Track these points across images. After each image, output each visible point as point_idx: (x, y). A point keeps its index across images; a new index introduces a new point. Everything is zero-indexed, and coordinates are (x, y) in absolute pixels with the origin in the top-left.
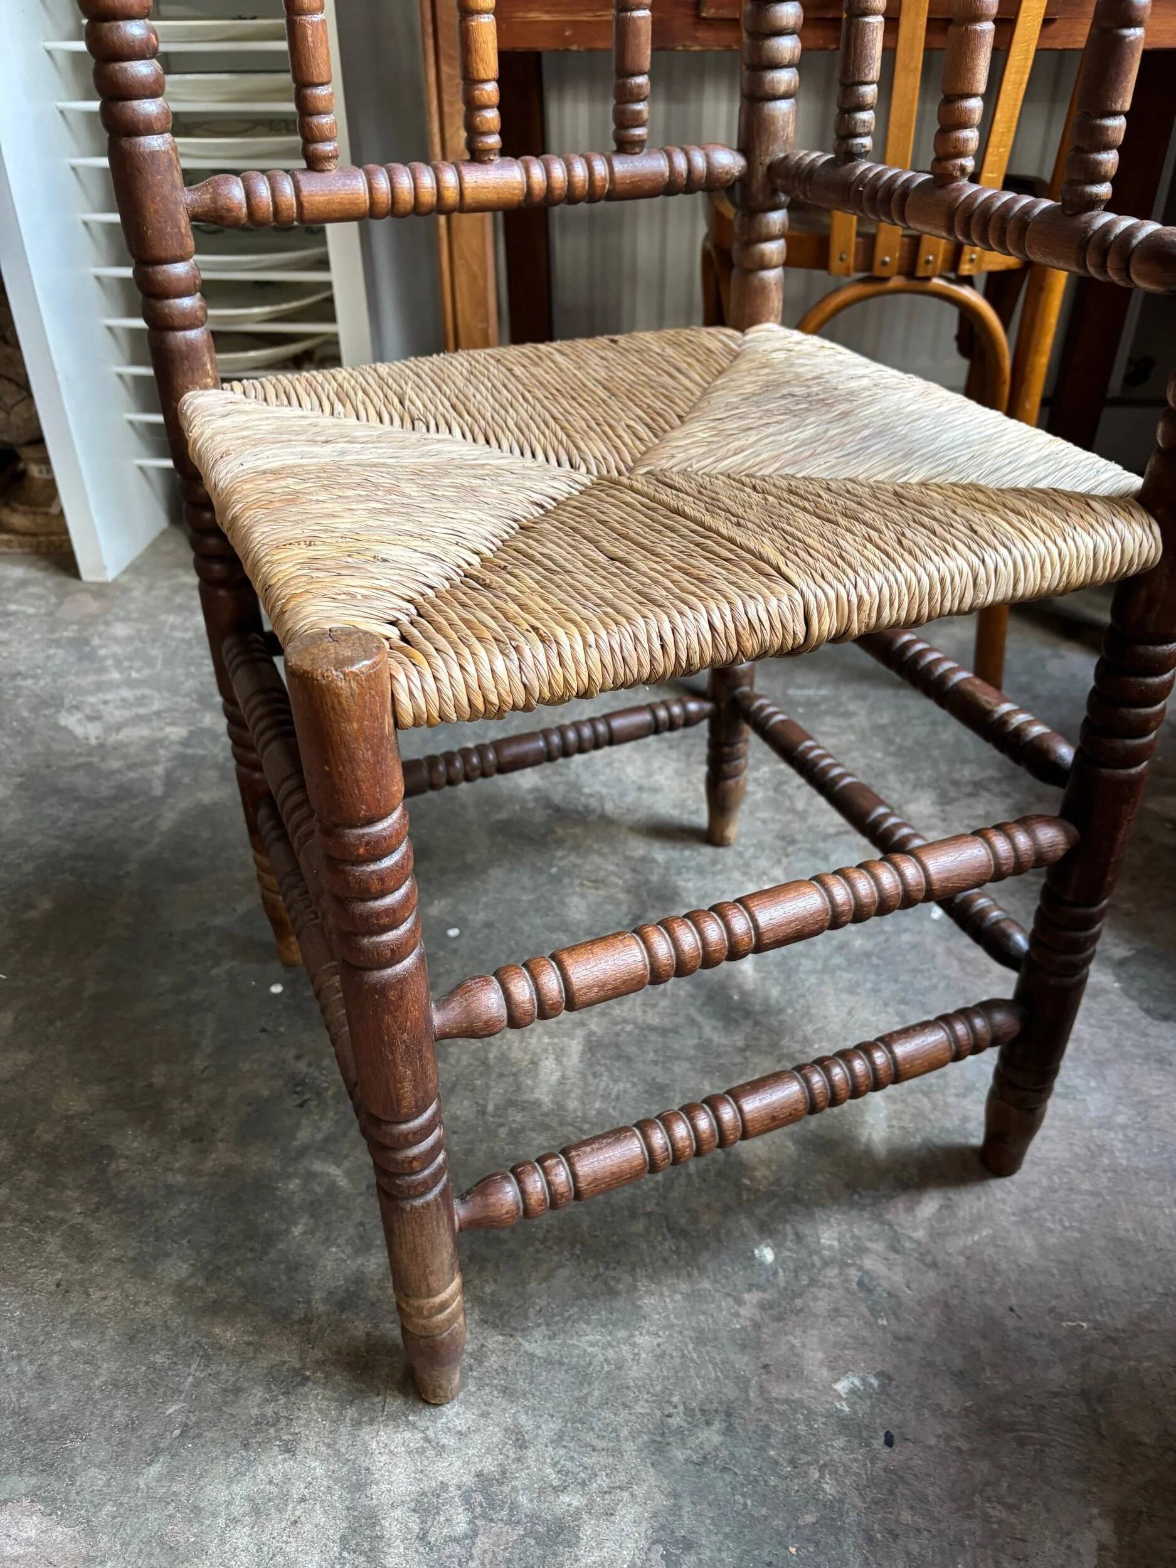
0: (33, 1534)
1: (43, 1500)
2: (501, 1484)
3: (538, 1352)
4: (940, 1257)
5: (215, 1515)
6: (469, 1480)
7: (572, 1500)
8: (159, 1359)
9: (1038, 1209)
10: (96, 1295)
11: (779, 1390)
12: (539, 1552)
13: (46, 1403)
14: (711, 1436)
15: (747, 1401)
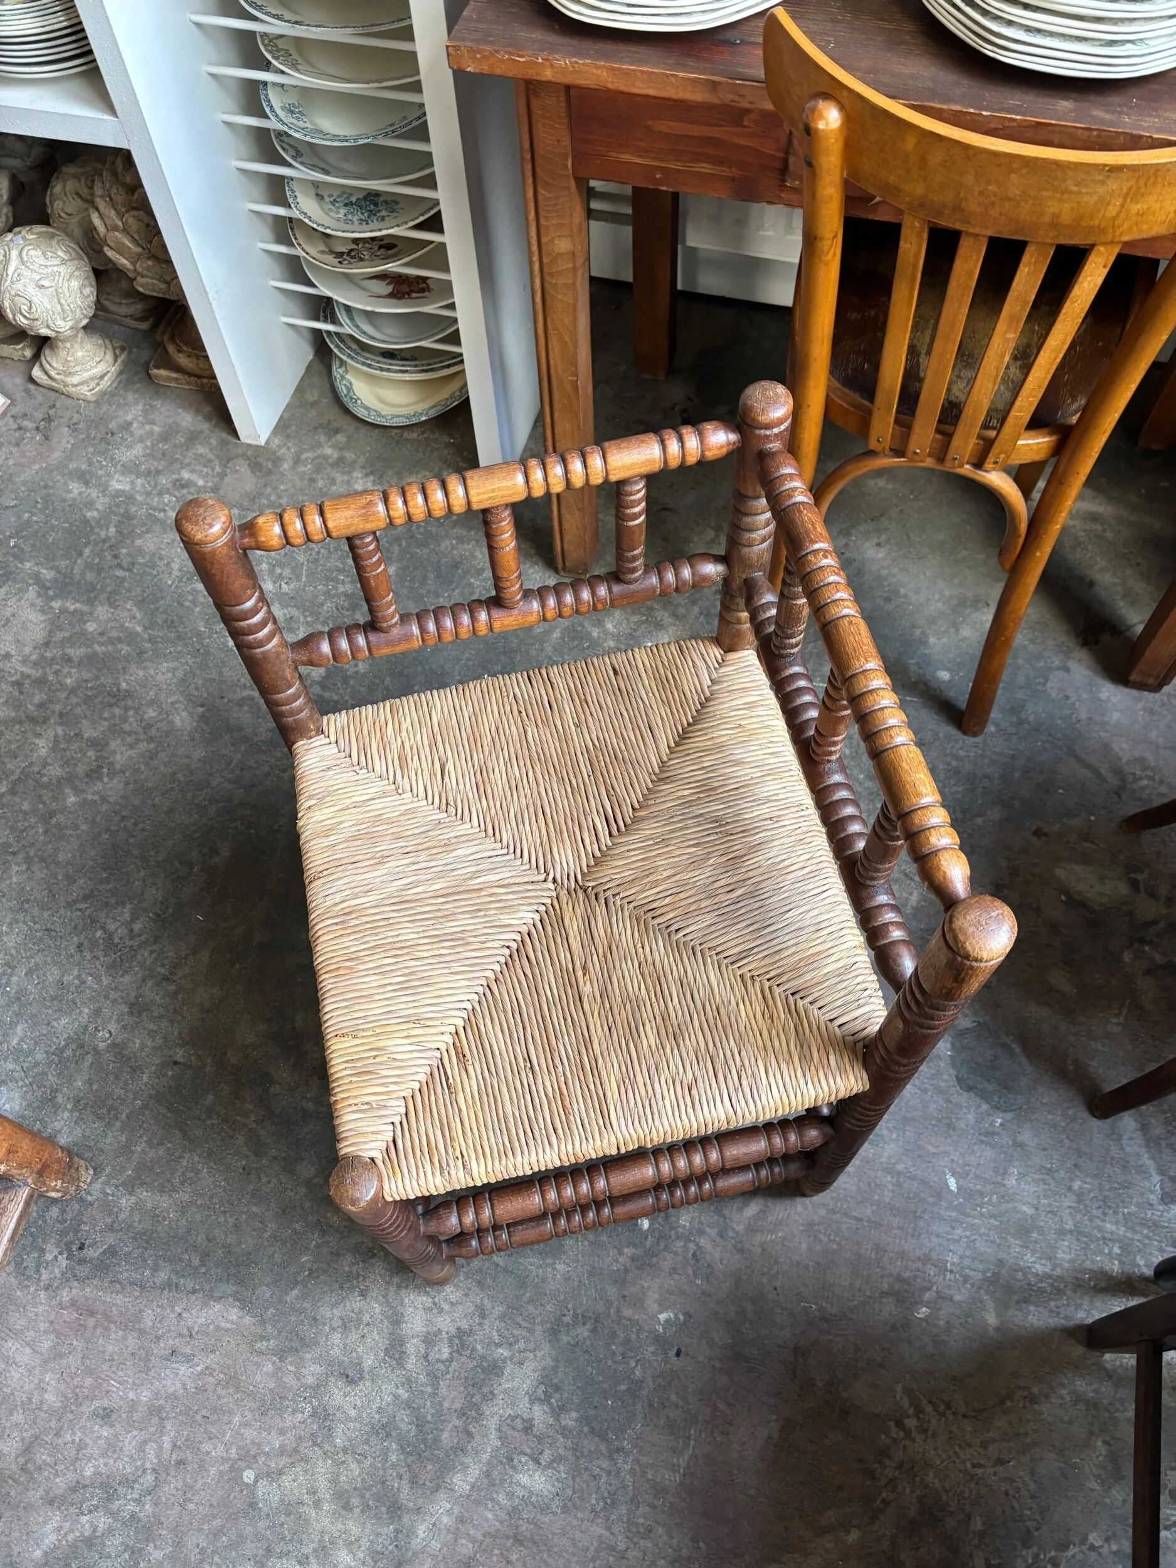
0: (235, 1318)
1: (239, 1300)
2: (469, 1336)
3: (501, 1263)
4: (747, 1246)
5: (324, 1324)
6: (453, 1330)
7: (503, 1352)
8: (298, 1227)
9: (819, 1224)
10: (264, 1180)
11: (627, 1312)
12: (482, 1377)
13: (240, 1243)
14: (584, 1332)
15: (609, 1315)
